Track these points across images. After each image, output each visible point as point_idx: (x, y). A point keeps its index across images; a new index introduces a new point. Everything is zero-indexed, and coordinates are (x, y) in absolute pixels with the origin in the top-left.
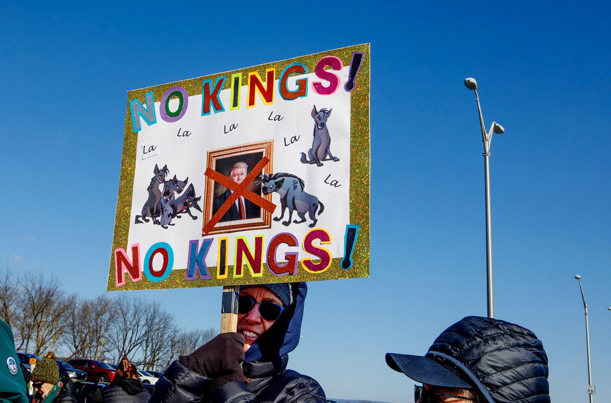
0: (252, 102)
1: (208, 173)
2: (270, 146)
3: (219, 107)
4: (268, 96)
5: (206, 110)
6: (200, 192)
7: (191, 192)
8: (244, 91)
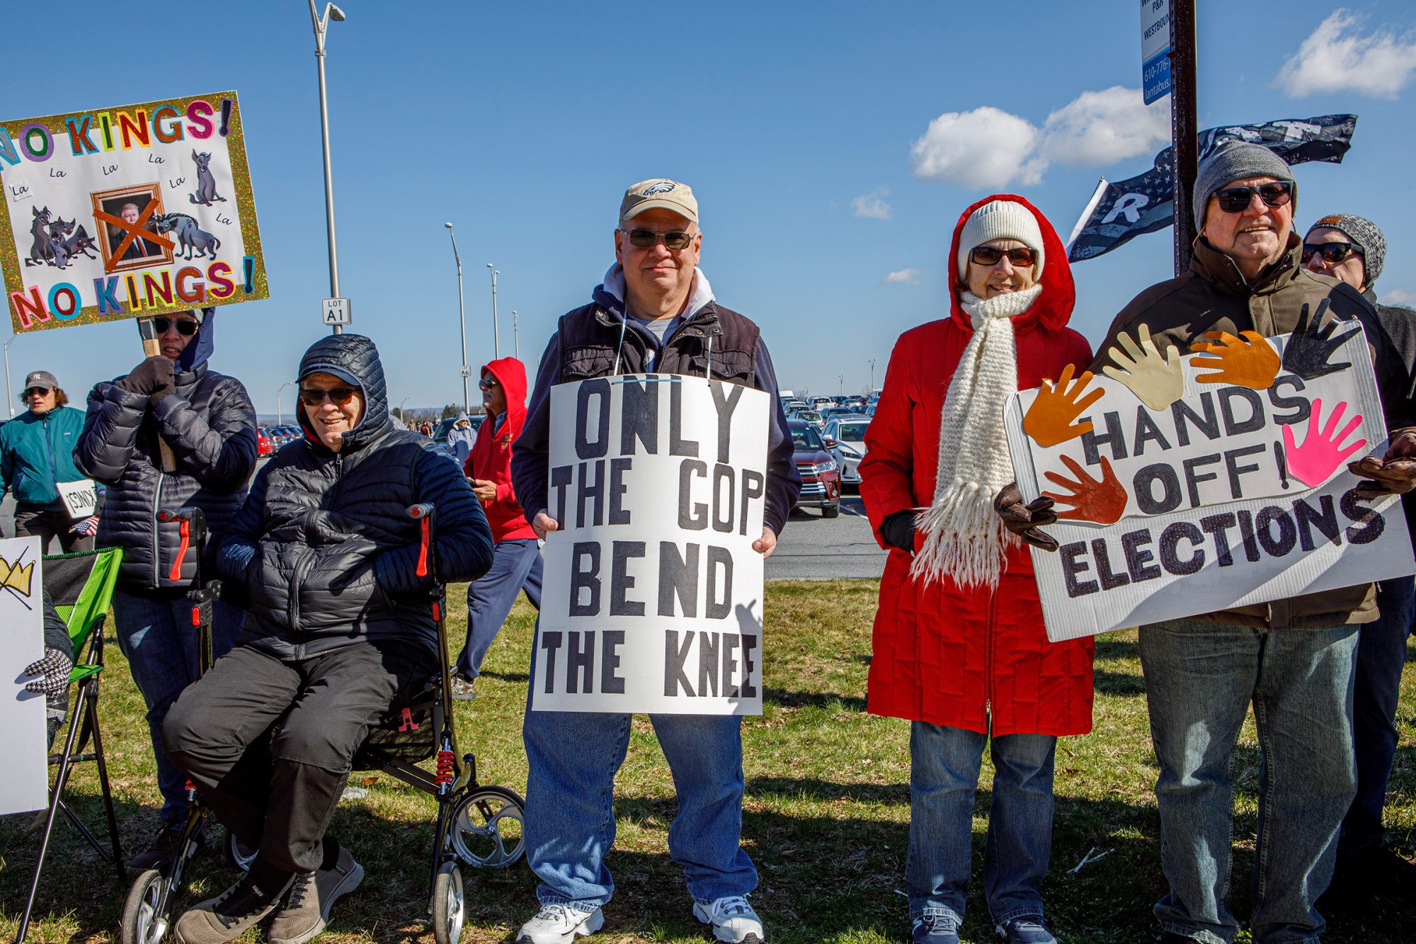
0: (128, 144)
1: (97, 214)
2: (156, 187)
3: (92, 148)
4: (144, 138)
5: (77, 150)
6: (92, 232)
7: (82, 233)
8: (116, 131)
